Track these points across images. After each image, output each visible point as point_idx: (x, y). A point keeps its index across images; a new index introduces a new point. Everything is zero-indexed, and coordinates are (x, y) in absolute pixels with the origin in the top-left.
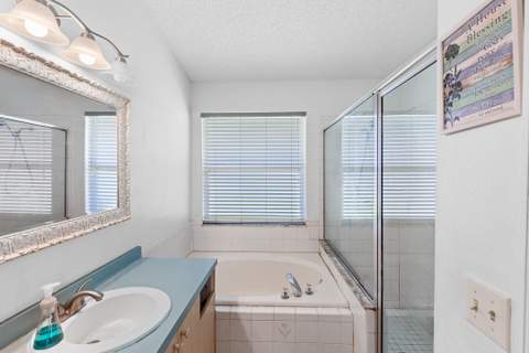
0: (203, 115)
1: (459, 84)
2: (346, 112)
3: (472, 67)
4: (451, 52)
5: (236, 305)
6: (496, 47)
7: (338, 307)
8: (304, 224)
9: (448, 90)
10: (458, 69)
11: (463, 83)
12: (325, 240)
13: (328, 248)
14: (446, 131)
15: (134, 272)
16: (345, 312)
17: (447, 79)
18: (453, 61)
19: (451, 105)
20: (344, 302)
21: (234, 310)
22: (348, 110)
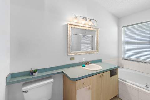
0: (123, 27)
5: (126, 82)
15: (99, 63)
21: (124, 82)
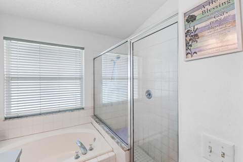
1: (196, 35)
2: (106, 51)
3: (205, 27)
4: (191, 19)
6: (222, 17)
7: (108, 153)
8: (83, 109)
9: (188, 38)
10: (196, 27)
11: (199, 35)
12: (95, 115)
13: (97, 120)
14: (187, 59)
16: (112, 154)
17: (187, 33)
18: (192, 24)
19: (191, 46)
20: (110, 149)
22: (108, 50)
